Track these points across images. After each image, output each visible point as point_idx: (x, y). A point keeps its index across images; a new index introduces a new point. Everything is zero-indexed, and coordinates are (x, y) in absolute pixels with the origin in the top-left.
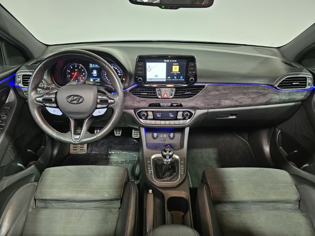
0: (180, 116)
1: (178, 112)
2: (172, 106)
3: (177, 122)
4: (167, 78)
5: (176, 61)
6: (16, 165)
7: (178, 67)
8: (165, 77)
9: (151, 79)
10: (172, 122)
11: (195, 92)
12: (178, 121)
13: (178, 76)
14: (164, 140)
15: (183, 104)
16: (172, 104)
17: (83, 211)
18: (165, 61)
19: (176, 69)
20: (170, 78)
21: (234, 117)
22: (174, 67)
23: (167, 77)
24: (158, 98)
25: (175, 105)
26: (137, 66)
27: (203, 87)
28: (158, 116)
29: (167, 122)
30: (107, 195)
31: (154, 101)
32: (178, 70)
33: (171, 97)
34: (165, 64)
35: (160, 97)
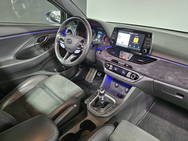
0: (128, 75)
1: (128, 71)
2: (125, 65)
3: (125, 78)
4: (128, 46)
5: (137, 34)
6: (54, 69)
7: (138, 39)
8: (127, 45)
9: (119, 44)
10: (122, 77)
11: (147, 62)
12: (127, 78)
13: (137, 46)
14: (121, 91)
15: (133, 67)
16: (125, 64)
17: (50, 97)
18: (130, 33)
19: (136, 40)
20: (130, 46)
21: (181, 98)
22: (135, 38)
23: (129, 44)
24: (119, 58)
25: (127, 65)
26: (113, 33)
27: (156, 60)
28: (115, 70)
29: (119, 76)
30: (63, 97)
31: (115, 58)
32: (137, 42)
33: (128, 59)
34: (130, 35)
35: (120, 57)
